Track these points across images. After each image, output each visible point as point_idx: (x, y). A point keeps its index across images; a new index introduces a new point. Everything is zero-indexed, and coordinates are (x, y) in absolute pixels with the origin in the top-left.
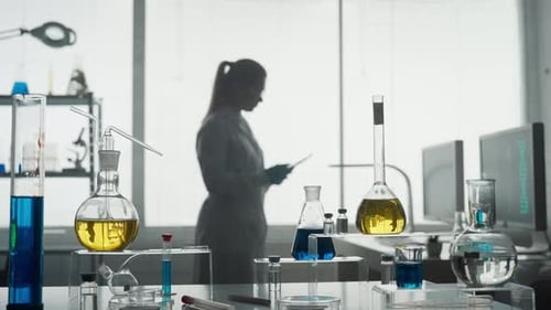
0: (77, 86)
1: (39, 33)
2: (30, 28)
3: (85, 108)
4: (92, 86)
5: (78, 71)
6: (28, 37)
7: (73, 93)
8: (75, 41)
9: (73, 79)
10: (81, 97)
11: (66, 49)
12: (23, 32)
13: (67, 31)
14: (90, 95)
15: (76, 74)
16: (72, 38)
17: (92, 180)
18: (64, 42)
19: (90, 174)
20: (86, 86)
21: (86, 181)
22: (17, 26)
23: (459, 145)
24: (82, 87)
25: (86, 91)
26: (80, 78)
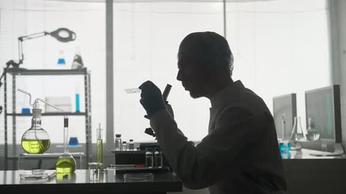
0: (77, 64)
1: (55, 34)
2: (49, 32)
4: (85, 65)
6: (49, 37)
7: (76, 67)
9: (75, 60)
10: (80, 70)
11: (70, 43)
12: (46, 34)
13: (71, 33)
14: (85, 69)
15: (77, 57)
16: (74, 37)
17: (87, 117)
18: (69, 39)
19: (86, 114)
20: (82, 64)
21: (83, 118)
22: (43, 31)
23: (294, 96)
24: (80, 65)
25: (83, 67)
26: (79, 60)
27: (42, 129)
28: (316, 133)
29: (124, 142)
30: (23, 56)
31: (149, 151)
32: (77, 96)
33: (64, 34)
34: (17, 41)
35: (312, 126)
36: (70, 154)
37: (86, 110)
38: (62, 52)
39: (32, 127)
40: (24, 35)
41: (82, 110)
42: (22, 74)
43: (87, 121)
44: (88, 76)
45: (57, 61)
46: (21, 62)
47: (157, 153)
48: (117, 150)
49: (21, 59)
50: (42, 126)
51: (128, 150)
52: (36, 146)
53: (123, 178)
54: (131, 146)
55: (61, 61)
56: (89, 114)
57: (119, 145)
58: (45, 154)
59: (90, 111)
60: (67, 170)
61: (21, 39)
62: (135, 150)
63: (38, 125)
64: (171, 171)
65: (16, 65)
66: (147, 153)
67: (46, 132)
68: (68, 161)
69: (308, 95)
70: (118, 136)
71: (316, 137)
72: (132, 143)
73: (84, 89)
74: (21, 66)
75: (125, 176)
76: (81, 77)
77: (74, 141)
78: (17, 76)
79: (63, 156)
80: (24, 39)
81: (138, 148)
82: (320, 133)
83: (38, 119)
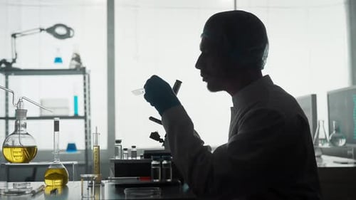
0: (75, 63)
1: (51, 30)
2: (46, 28)
3: (81, 77)
4: (84, 64)
5: (76, 54)
6: (44, 33)
7: (73, 67)
8: (73, 35)
9: (73, 59)
10: (78, 69)
11: (68, 40)
12: (41, 30)
13: (69, 29)
14: (84, 68)
15: (75, 56)
16: (71, 34)
17: (86, 120)
18: (67, 36)
19: (85, 118)
20: (81, 63)
21: (82, 121)
22: (38, 27)
23: (314, 97)
24: (79, 64)
25: (81, 66)
26: (77, 59)
27: (27, 134)
28: (342, 138)
29: (125, 149)
30: (16, 54)
31: (155, 160)
32: (76, 98)
33: (61, 31)
34: (10, 38)
35: (337, 130)
36: (62, 163)
37: (85, 113)
38: (58, 50)
39: (16, 130)
40: (18, 32)
41: (81, 113)
42: (15, 74)
43: (86, 126)
44: (87, 77)
45: (54, 60)
46: (14, 61)
47: (165, 162)
48: (117, 158)
49: (14, 57)
50: (28, 130)
51: (130, 158)
52: (19, 154)
53: (124, 194)
54: (134, 154)
55: (58, 60)
56: (88, 117)
57: (120, 152)
58: (31, 163)
59: (90, 114)
60: (58, 182)
61: (14, 36)
62: (139, 158)
63: (23, 129)
64: (183, 184)
65: (8, 64)
66: (153, 163)
67: (32, 137)
68: (58, 172)
69: (331, 97)
70: (119, 142)
71: (342, 143)
72: (134, 150)
73: (83, 91)
74: (14, 65)
75: (125, 191)
76: (80, 77)
77: (71, 147)
78: (10, 77)
79: (53, 165)
80: (17, 35)
81: (141, 156)
82: (346, 138)
83: (22, 122)
